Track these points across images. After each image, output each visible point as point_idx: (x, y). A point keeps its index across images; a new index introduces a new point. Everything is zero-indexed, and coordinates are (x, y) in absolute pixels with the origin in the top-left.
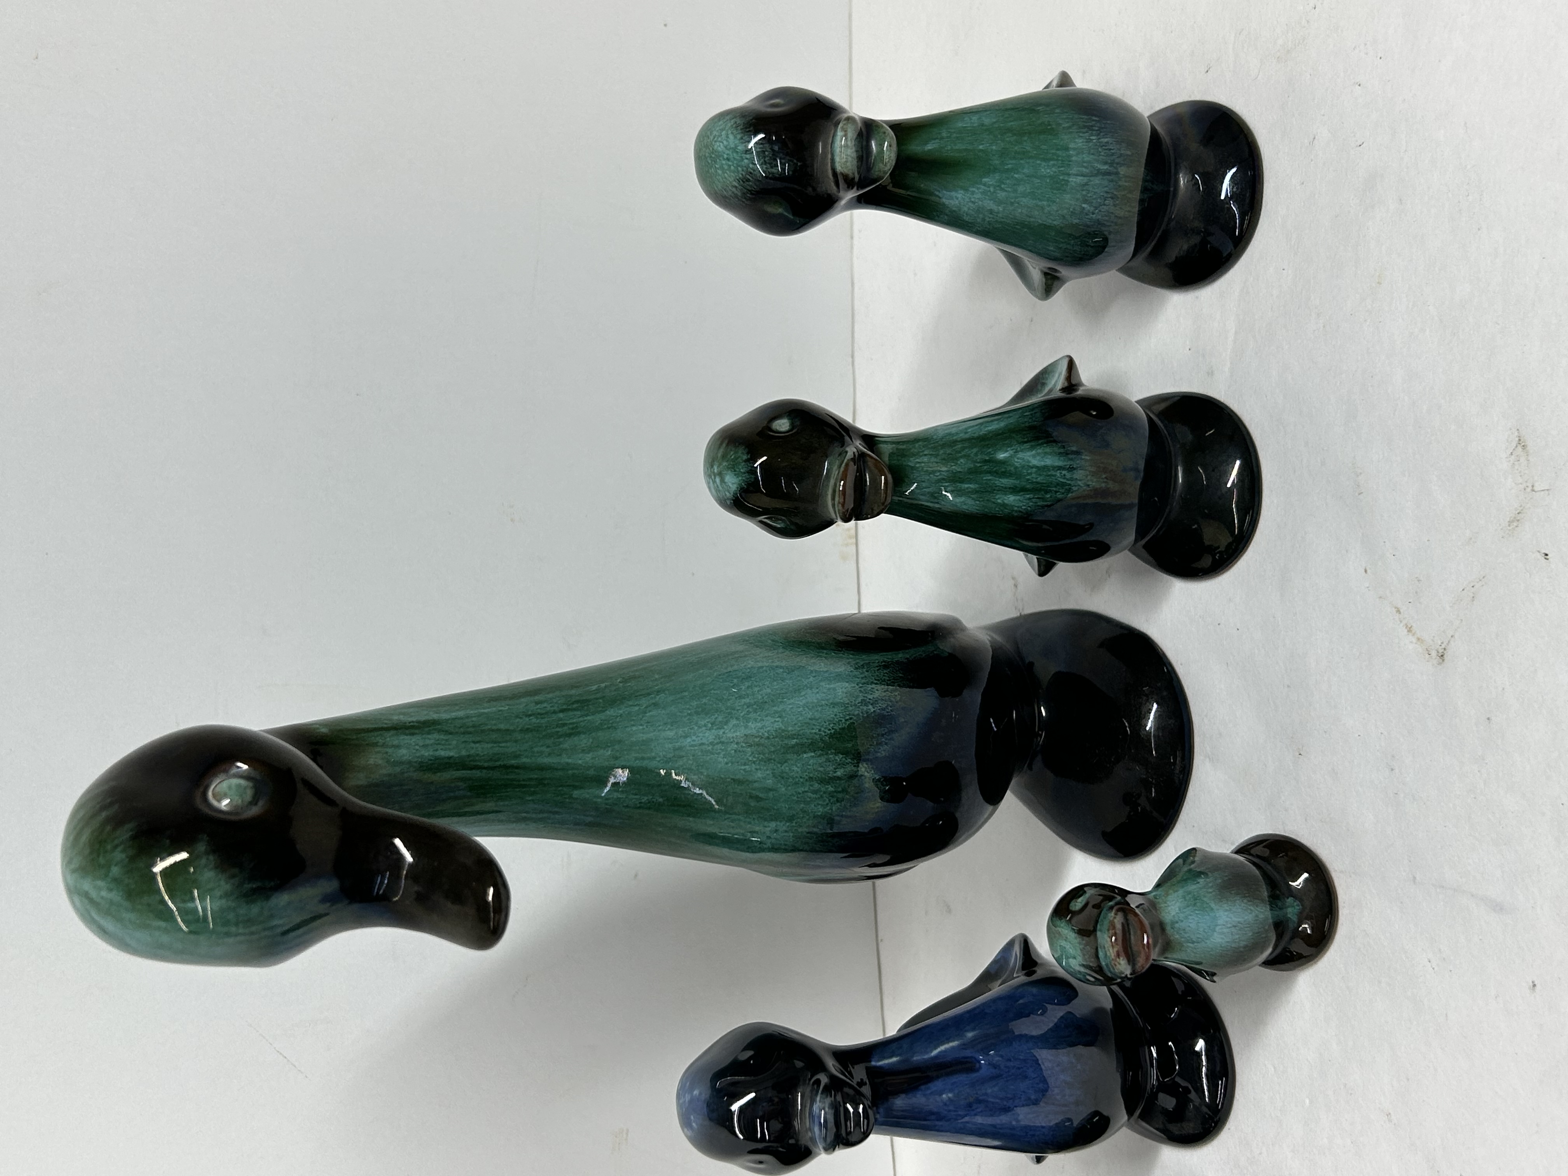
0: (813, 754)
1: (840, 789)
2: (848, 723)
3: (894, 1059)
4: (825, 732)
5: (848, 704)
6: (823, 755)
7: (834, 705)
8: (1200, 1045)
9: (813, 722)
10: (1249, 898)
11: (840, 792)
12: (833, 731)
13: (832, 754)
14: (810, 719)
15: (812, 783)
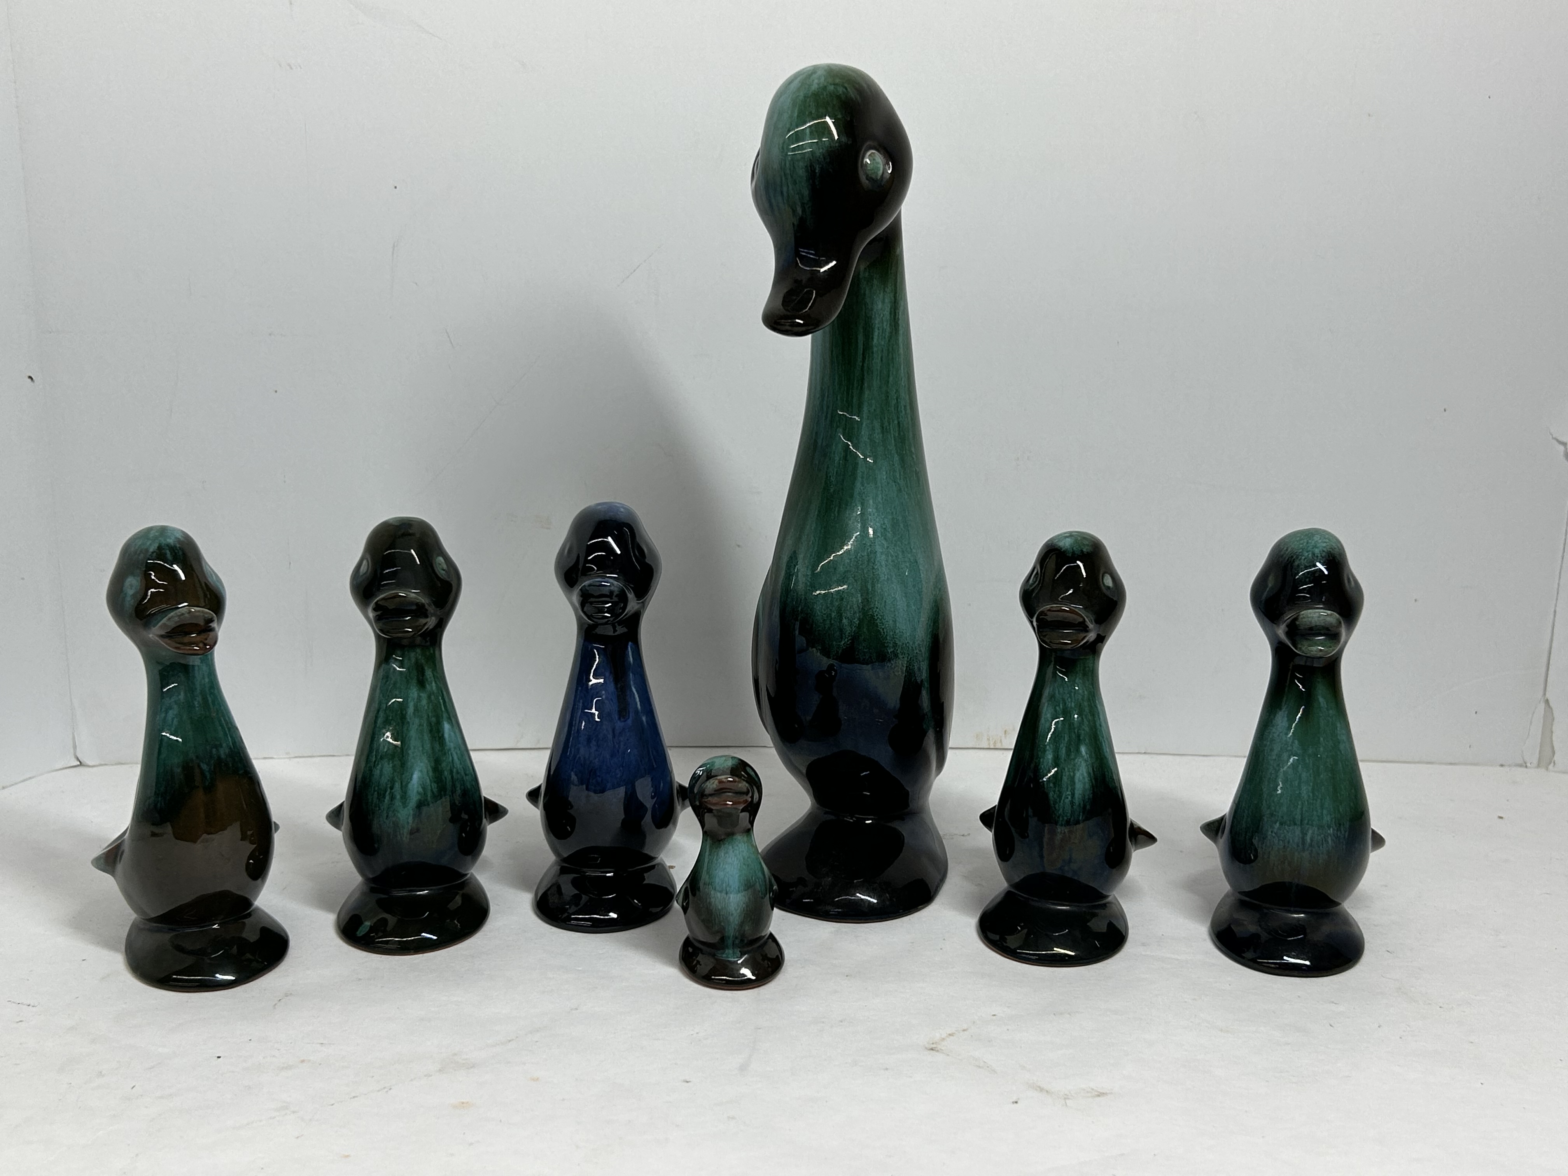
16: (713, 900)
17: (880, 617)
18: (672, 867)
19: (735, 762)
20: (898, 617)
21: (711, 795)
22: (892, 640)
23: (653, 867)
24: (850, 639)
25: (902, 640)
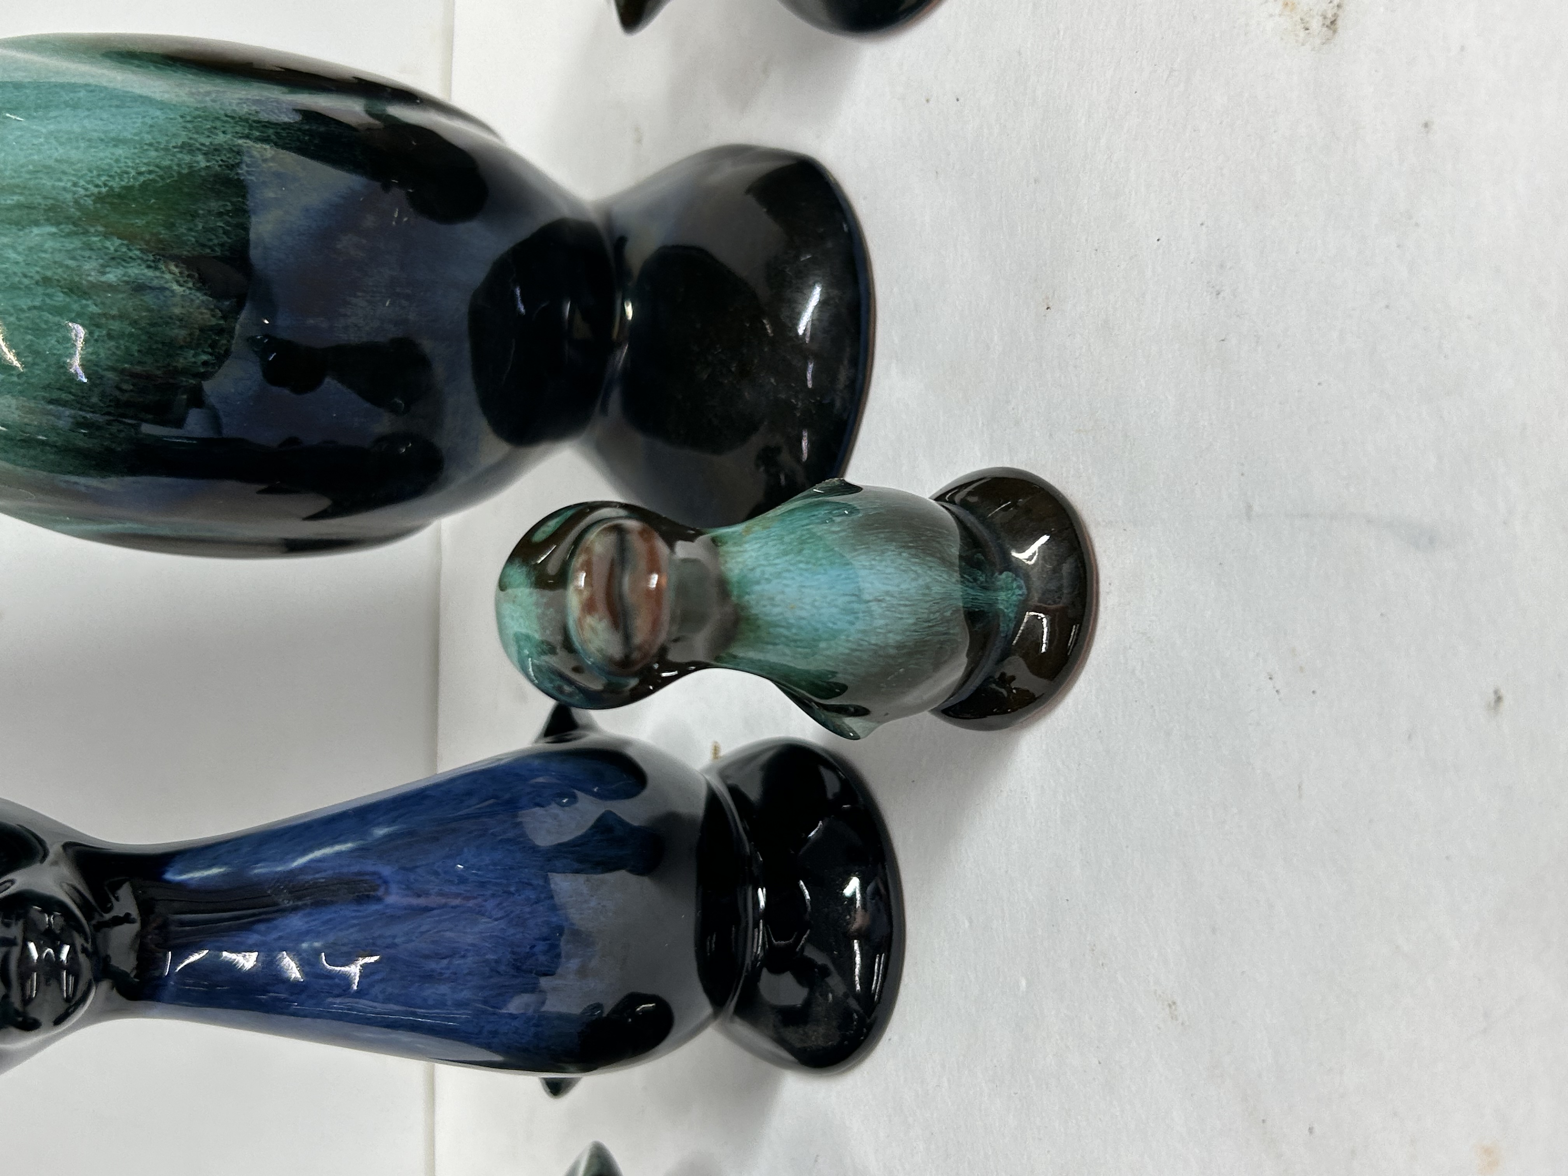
0: (53, 230)
1: (114, 312)
2: (142, 179)
3: (215, 871)
4: (86, 189)
5: (151, 145)
6: (76, 233)
7: (118, 142)
8: (853, 887)
9: (65, 167)
10: (913, 551)
11: (113, 317)
12: (104, 190)
13: (97, 233)
14: (57, 160)
15: (50, 291)
16: (893, 639)
17: (103, 178)
18: (716, 750)
19: (518, 574)
20: (105, 132)
21: (627, 638)
22: (174, 155)
23: (734, 791)
24: (166, 267)
25: (174, 130)
